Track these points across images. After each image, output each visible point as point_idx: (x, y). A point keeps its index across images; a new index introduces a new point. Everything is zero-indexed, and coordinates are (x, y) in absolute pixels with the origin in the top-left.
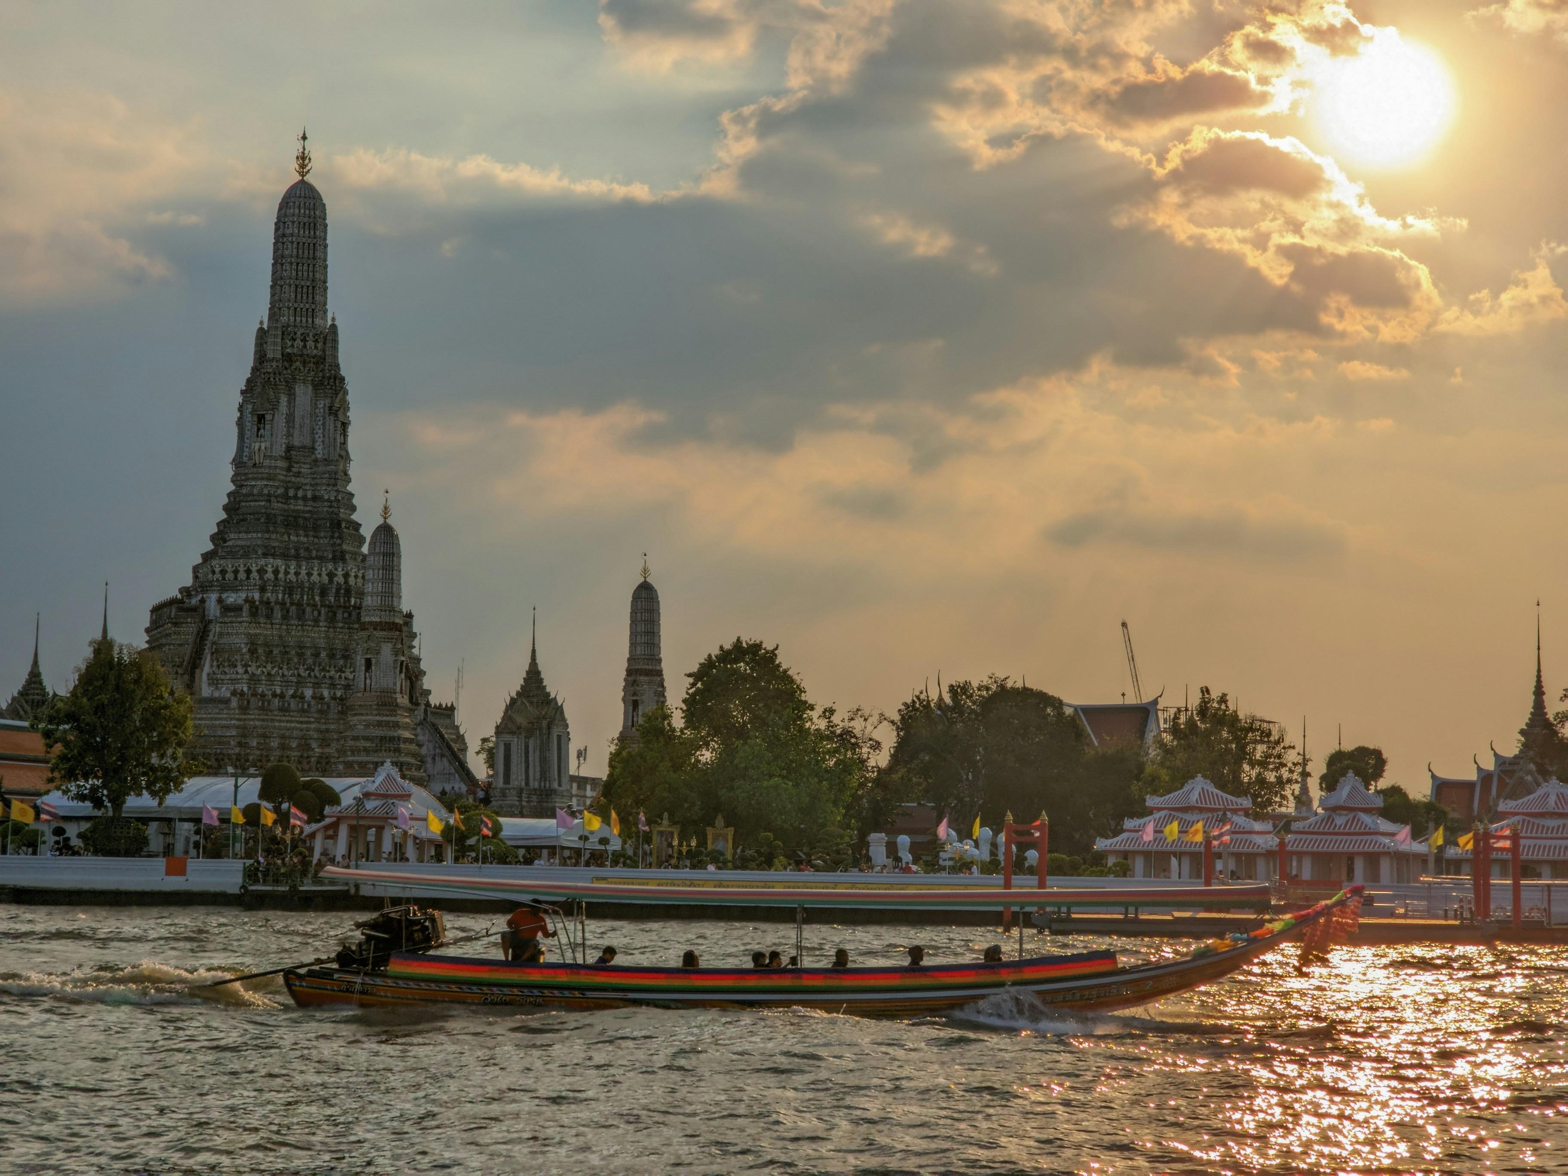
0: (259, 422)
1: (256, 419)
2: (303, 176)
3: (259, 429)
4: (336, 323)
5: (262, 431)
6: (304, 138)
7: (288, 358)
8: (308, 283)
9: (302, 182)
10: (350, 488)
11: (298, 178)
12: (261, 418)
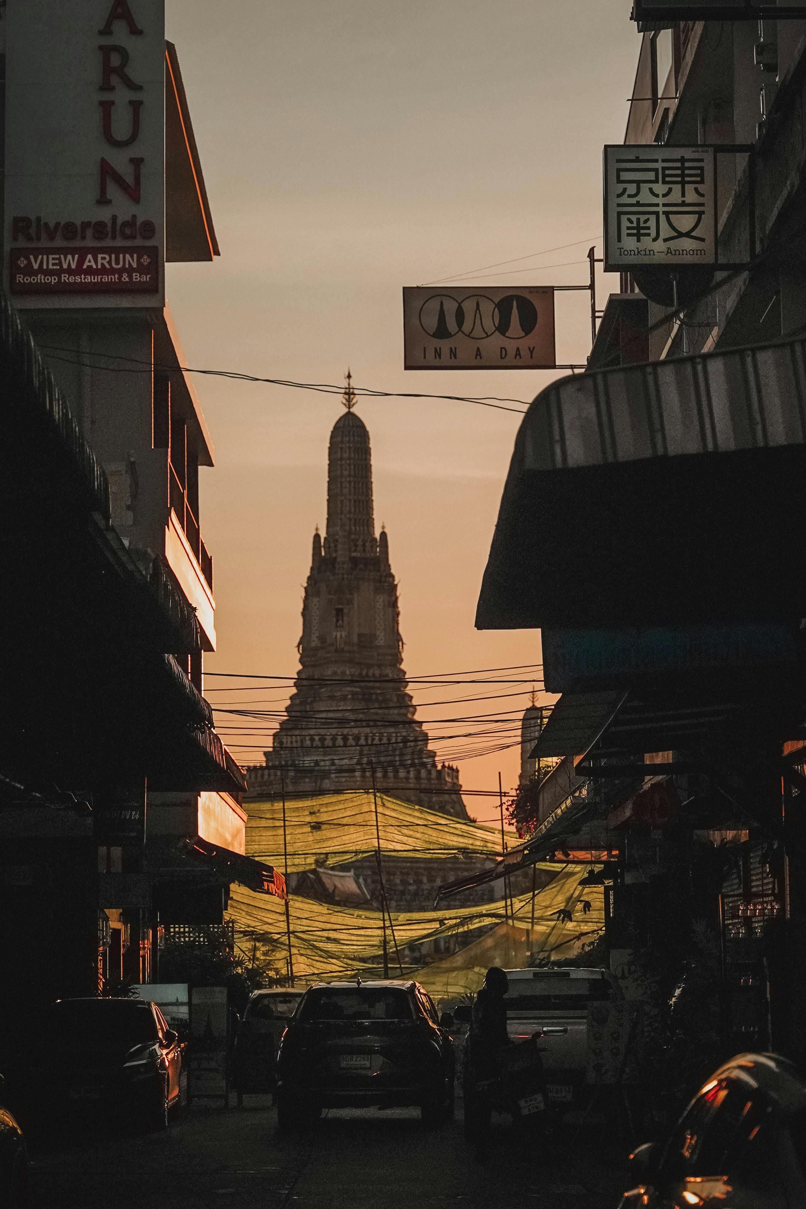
0: (337, 615)
1: (334, 612)
2: (349, 408)
3: (337, 621)
4: (386, 530)
5: (340, 622)
6: (349, 376)
7: (354, 561)
8: (363, 498)
9: (349, 413)
10: (403, 666)
11: (345, 410)
12: (339, 612)
